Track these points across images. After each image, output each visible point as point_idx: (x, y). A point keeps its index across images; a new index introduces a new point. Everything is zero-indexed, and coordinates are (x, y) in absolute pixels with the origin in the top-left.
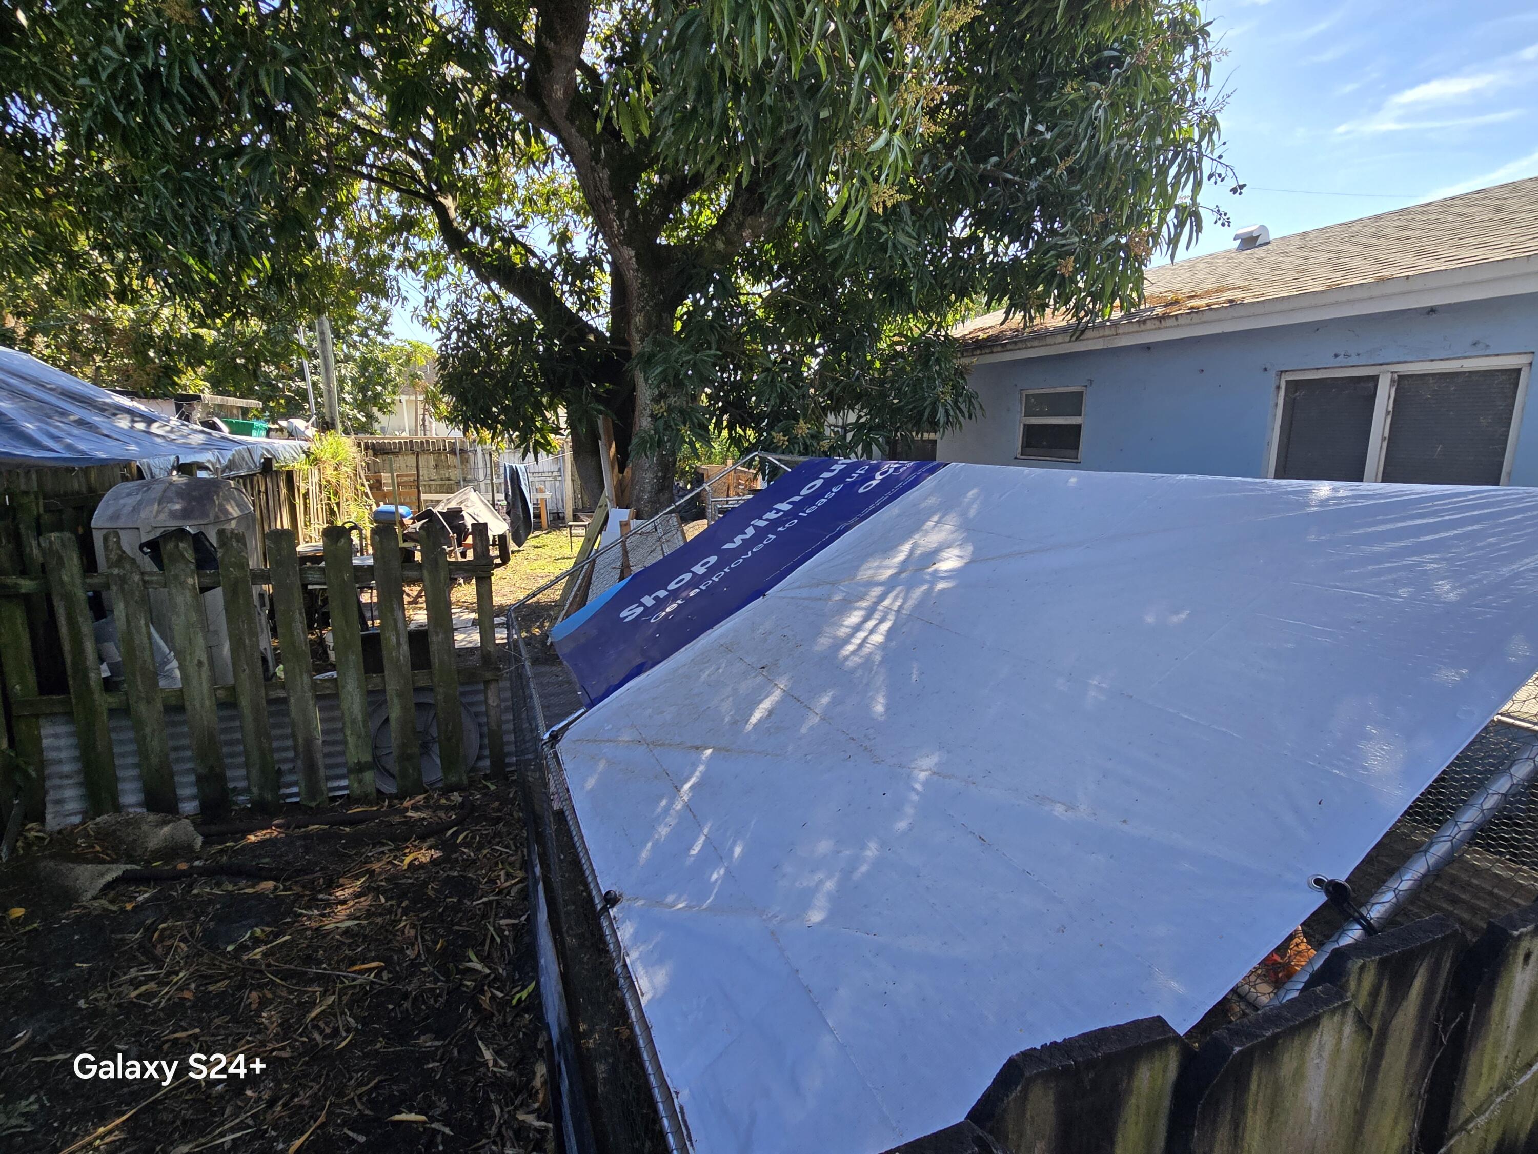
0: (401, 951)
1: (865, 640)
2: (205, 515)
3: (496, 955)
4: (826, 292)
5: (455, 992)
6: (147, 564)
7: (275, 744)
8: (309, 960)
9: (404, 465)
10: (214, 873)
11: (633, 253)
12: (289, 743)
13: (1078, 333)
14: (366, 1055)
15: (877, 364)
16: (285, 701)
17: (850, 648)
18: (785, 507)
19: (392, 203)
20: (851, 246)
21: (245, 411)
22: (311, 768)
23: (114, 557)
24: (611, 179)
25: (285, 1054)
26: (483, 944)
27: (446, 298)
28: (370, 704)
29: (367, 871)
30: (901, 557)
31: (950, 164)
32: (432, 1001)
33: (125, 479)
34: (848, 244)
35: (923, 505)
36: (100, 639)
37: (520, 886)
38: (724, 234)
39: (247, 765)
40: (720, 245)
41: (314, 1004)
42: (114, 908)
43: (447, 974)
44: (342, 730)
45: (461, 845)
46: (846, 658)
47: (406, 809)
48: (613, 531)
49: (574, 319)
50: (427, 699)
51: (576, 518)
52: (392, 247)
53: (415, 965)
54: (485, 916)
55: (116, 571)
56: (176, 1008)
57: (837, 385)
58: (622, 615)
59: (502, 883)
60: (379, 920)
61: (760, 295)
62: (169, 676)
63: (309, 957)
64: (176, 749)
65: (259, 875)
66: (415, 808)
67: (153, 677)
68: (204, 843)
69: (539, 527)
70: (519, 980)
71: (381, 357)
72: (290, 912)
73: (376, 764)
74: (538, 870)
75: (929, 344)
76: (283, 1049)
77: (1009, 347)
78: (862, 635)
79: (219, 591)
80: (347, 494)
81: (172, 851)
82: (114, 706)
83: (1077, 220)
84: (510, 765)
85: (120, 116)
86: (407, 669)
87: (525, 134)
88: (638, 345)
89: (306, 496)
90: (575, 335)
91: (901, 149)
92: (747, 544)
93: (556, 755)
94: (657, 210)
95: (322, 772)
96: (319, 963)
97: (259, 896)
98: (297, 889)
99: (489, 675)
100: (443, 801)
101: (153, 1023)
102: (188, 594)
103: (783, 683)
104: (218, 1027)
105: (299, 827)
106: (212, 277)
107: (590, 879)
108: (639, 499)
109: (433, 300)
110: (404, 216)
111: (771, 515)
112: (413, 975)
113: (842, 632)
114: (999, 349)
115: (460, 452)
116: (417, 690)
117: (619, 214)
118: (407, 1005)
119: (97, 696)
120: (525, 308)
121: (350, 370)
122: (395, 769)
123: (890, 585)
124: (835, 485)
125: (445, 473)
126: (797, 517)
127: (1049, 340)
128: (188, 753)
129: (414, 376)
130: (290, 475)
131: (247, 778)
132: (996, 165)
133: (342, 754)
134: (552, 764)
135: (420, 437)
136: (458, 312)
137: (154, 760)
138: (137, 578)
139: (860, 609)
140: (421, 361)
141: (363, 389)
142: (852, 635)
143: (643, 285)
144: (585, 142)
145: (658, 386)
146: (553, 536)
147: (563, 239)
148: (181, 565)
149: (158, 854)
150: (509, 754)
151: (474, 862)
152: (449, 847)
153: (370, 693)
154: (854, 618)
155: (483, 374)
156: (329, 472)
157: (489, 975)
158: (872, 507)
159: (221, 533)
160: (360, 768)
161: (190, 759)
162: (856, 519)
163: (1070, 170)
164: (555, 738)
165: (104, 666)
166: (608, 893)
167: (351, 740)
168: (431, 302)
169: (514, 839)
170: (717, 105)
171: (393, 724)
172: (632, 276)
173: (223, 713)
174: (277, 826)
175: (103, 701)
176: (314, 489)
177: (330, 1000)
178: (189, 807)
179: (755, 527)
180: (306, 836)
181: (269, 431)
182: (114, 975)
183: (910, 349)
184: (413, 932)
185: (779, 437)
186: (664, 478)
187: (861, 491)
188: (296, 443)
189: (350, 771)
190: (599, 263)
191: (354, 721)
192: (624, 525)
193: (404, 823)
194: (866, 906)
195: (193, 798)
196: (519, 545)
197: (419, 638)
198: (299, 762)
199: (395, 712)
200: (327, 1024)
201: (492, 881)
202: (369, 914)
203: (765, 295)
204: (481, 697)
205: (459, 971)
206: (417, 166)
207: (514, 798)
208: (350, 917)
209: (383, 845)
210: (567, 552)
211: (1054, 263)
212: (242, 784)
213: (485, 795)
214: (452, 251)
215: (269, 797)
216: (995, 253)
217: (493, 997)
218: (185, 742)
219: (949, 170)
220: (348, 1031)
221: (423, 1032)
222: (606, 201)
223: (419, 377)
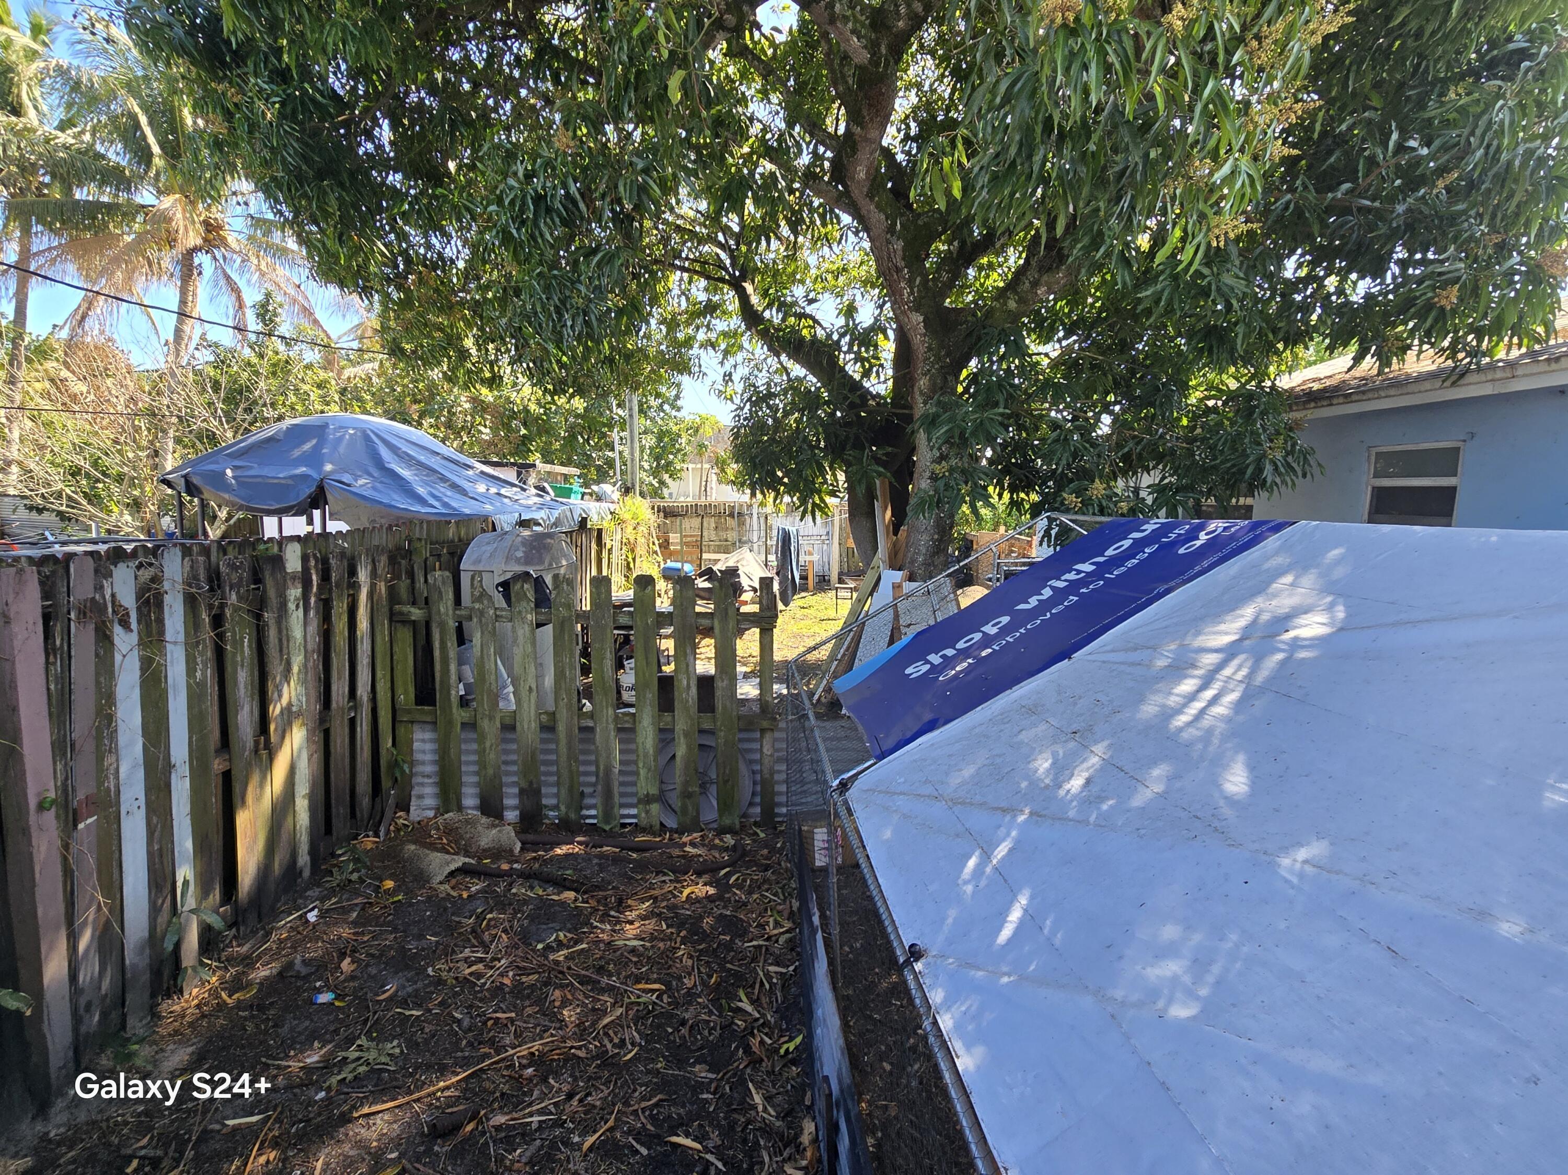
0: (679, 978)
1: (1203, 711)
2: (541, 562)
3: (764, 1000)
4: (1124, 346)
5: (727, 1027)
6: (500, 601)
7: (582, 769)
8: (601, 970)
9: (691, 525)
10: (528, 876)
11: (921, 318)
12: (593, 768)
13: (1454, 378)
14: (648, 1072)
15: (1185, 422)
16: (591, 730)
17: (1182, 719)
18: (1087, 567)
19: (699, 291)
20: (1166, 294)
21: (566, 477)
22: (608, 794)
23: (477, 593)
24: (904, 249)
25: (581, 1054)
26: (752, 986)
27: (742, 371)
28: (661, 740)
29: (651, 897)
30: (1242, 623)
31: (1289, 196)
32: (706, 1033)
33: (483, 531)
34: (1163, 290)
35: (1266, 566)
36: (461, 663)
37: (788, 935)
38: (1016, 293)
39: (558, 784)
40: (1012, 305)
41: (605, 1013)
42: (454, 894)
43: (720, 1008)
44: (635, 763)
45: (733, 886)
46: (1180, 730)
47: (685, 844)
48: (884, 594)
49: (856, 386)
50: (709, 741)
51: (841, 581)
52: (698, 328)
53: (691, 994)
54: (754, 960)
55: (477, 606)
56: (498, 990)
57: (1138, 444)
58: (908, 671)
59: (771, 930)
60: (661, 945)
61: (1047, 355)
62: (506, 699)
63: (602, 967)
64: (506, 763)
65: (562, 884)
66: (693, 844)
67: (495, 697)
68: (522, 849)
69: (804, 588)
70: (787, 1030)
71: (675, 429)
72: (587, 923)
73: (661, 798)
74: (816, 920)
75: (1250, 396)
76: (579, 1048)
77: (1354, 398)
78: (1198, 705)
79: (550, 627)
80: (641, 550)
81: (499, 853)
82: (466, 720)
83: (1463, 243)
84: (780, 815)
85: (514, 232)
86: (694, 709)
87: (823, 217)
88: (920, 408)
89: (610, 551)
90: (858, 401)
91: (1249, 175)
92: (1044, 606)
93: (846, 802)
94: (945, 276)
95: (617, 799)
96: (610, 975)
97: (562, 904)
98: (593, 903)
99: (765, 724)
100: (717, 841)
101: (481, 1000)
102: (527, 628)
103: (1099, 749)
104: (529, 1016)
105: (594, 846)
106: (565, 359)
107: (890, 929)
108: (913, 561)
109: (730, 374)
110: (709, 300)
111: (1072, 576)
112: (690, 1003)
113: (1173, 701)
114: (1341, 400)
115: (737, 514)
116: (701, 731)
117: (910, 282)
118: (684, 1031)
119: (454, 710)
120: (811, 378)
121: (649, 441)
122: (677, 804)
123: (1230, 652)
124: (1148, 545)
125: (723, 535)
126: (1103, 578)
127: (1411, 388)
128: (515, 768)
129: (701, 446)
130: (600, 531)
131: (557, 795)
132: (1347, 192)
133: (634, 784)
134: (843, 812)
135: (703, 501)
136: (749, 384)
137: (490, 771)
138: (491, 612)
139: (1193, 677)
140: (707, 431)
141: (658, 458)
142: (1185, 705)
143: (930, 349)
144: (883, 217)
145: (940, 449)
146: (818, 597)
147: (850, 311)
148: (524, 604)
149: (486, 853)
150: (780, 805)
151: (745, 904)
152: (722, 885)
153: (661, 730)
154: (1187, 686)
155: (772, 440)
156: (629, 529)
157: (757, 1020)
158: (1197, 568)
159: (556, 577)
160: (648, 800)
161: (515, 773)
162: (1178, 581)
163: (1448, 189)
164: (844, 786)
165: (461, 686)
166: (912, 946)
167: (642, 772)
168: (728, 378)
169: (782, 888)
170: (1037, 158)
171: (678, 759)
172: (920, 341)
173: (545, 736)
174: (580, 843)
175: (460, 715)
176: (616, 546)
177: (619, 1011)
178: (511, 815)
179: (1052, 588)
180: (601, 856)
181: (583, 494)
182: (454, 952)
183: (1225, 404)
184: (690, 962)
185: (1070, 498)
186: (940, 540)
187: (1182, 551)
188: (604, 505)
189: (640, 801)
190: (884, 331)
191: (646, 755)
192: (897, 587)
193: (683, 857)
194: (1234, 1005)
195: (515, 808)
196: (786, 604)
197: (706, 682)
198: (599, 788)
199: (681, 750)
200: (616, 1033)
201: (761, 926)
202: (653, 938)
203: (1053, 355)
204: (756, 746)
205: (731, 1009)
206: (723, 255)
207: (782, 848)
208: (638, 937)
209: (665, 874)
210: (832, 614)
211: (1430, 295)
212: (553, 801)
213: (754, 841)
214: (748, 328)
215: (573, 816)
216: (1340, 292)
217: (762, 1042)
218: (514, 757)
219: (1288, 203)
220: (633, 1044)
221: (698, 1061)
222: (898, 270)
223: (706, 447)
